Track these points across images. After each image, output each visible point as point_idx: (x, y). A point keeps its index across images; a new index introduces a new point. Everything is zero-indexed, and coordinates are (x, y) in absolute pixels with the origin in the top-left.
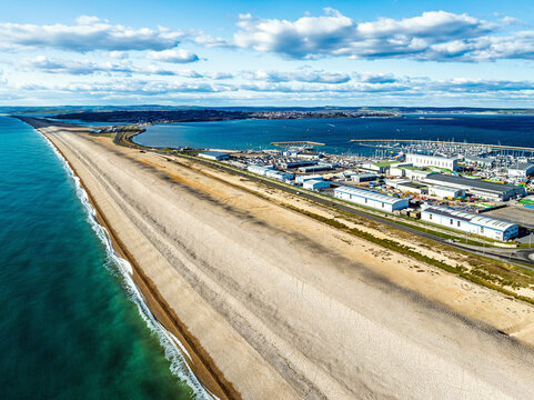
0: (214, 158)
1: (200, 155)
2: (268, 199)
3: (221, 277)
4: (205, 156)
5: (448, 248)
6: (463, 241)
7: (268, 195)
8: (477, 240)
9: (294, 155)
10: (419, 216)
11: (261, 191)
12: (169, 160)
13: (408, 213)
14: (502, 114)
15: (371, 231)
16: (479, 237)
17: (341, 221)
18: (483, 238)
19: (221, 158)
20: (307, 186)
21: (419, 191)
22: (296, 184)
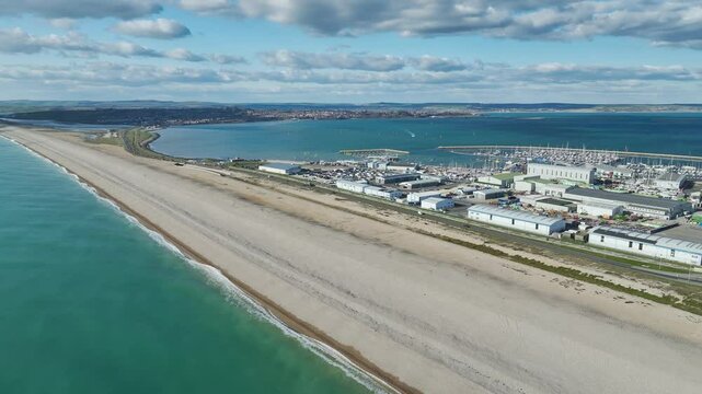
0: (283, 172)
1: (261, 168)
2: (385, 222)
3: (404, 318)
4: (268, 169)
5: (641, 275)
6: (652, 266)
7: (383, 218)
8: (670, 265)
9: (382, 166)
10: (586, 238)
11: (372, 212)
12: (223, 175)
13: (572, 236)
14: (602, 111)
15: (537, 258)
16: (671, 262)
17: (495, 247)
18: (676, 263)
19: (291, 172)
20: (427, 205)
21: (565, 209)
22: (411, 204)
